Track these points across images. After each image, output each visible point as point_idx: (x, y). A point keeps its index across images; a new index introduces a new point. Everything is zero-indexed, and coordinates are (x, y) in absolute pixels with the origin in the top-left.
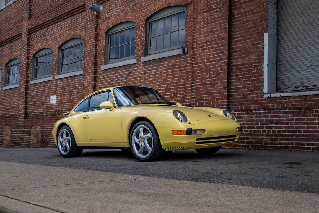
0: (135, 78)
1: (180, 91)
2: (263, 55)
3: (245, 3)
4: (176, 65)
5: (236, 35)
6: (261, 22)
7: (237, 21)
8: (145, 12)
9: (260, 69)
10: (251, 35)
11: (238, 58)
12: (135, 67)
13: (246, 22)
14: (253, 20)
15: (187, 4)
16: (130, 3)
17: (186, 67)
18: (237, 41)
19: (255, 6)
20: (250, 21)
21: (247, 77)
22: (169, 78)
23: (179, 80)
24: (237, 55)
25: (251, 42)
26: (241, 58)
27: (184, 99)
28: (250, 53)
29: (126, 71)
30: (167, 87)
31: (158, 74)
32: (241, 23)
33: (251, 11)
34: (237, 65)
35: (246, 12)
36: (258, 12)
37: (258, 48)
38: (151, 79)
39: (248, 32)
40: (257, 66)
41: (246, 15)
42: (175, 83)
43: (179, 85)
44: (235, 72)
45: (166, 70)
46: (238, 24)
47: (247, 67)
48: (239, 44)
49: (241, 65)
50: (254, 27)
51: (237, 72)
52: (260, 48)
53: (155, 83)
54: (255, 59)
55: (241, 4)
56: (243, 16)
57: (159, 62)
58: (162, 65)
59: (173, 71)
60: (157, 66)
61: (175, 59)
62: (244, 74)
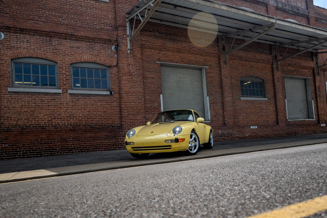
0: (60, 104)
1: (109, 117)
2: (160, 104)
3: (150, 78)
4: (104, 101)
5: (146, 92)
6: (159, 89)
7: (146, 85)
8: (69, 59)
9: (160, 110)
10: (154, 94)
11: (148, 103)
12: (61, 96)
13: (151, 87)
14: (154, 87)
15: (111, 66)
16: (48, 46)
17: (113, 103)
18: (147, 95)
19: (155, 81)
20: (153, 87)
21: (154, 113)
22: (99, 108)
23: (107, 110)
24: (147, 102)
25: (154, 97)
26: (150, 104)
27: (113, 122)
28: (154, 102)
29: (48, 97)
30: (97, 113)
31: (88, 104)
32: (148, 87)
33: (153, 83)
34: (148, 107)
35: (150, 82)
36: (156, 84)
37: (158, 100)
38: (80, 107)
39: (152, 92)
40: (158, 109)
41: (151, 84)
42: (104, 111)
43: (108, 113)
44: (147, 110)
45: (95, 102)
46: (146, 87)
47: (153, 109)
48: (148, 97)
49: (150, 107)
50: (155, 91)
51: (148, 110)
52: (159, 101)
53: (85, 110)
54: (157, 105)
55: (148, 78)
56: (149, 84)
57: (87, 96)
58: (91, 99)
59: (102, 104)
60: (87, 98)
61: (103, 97)
62: (152, 112)
